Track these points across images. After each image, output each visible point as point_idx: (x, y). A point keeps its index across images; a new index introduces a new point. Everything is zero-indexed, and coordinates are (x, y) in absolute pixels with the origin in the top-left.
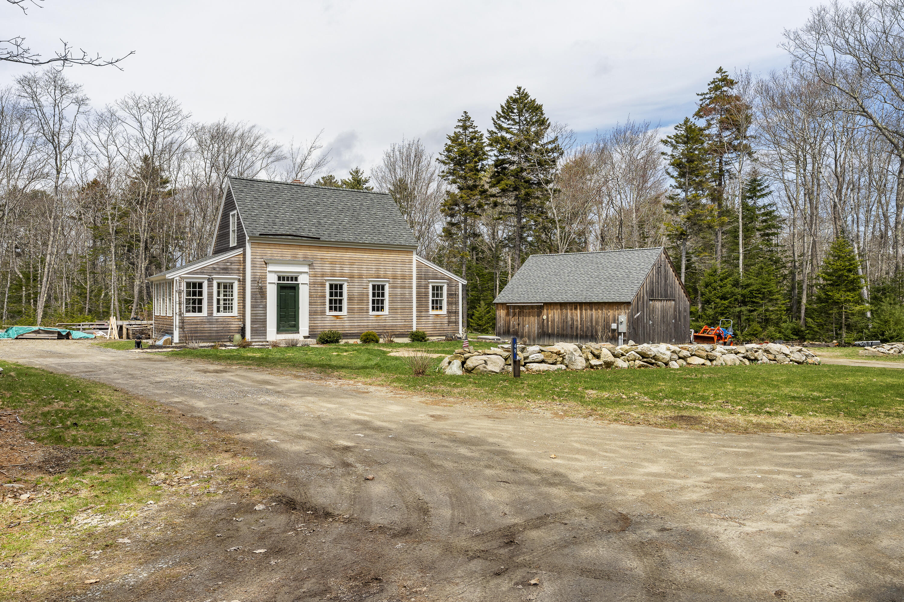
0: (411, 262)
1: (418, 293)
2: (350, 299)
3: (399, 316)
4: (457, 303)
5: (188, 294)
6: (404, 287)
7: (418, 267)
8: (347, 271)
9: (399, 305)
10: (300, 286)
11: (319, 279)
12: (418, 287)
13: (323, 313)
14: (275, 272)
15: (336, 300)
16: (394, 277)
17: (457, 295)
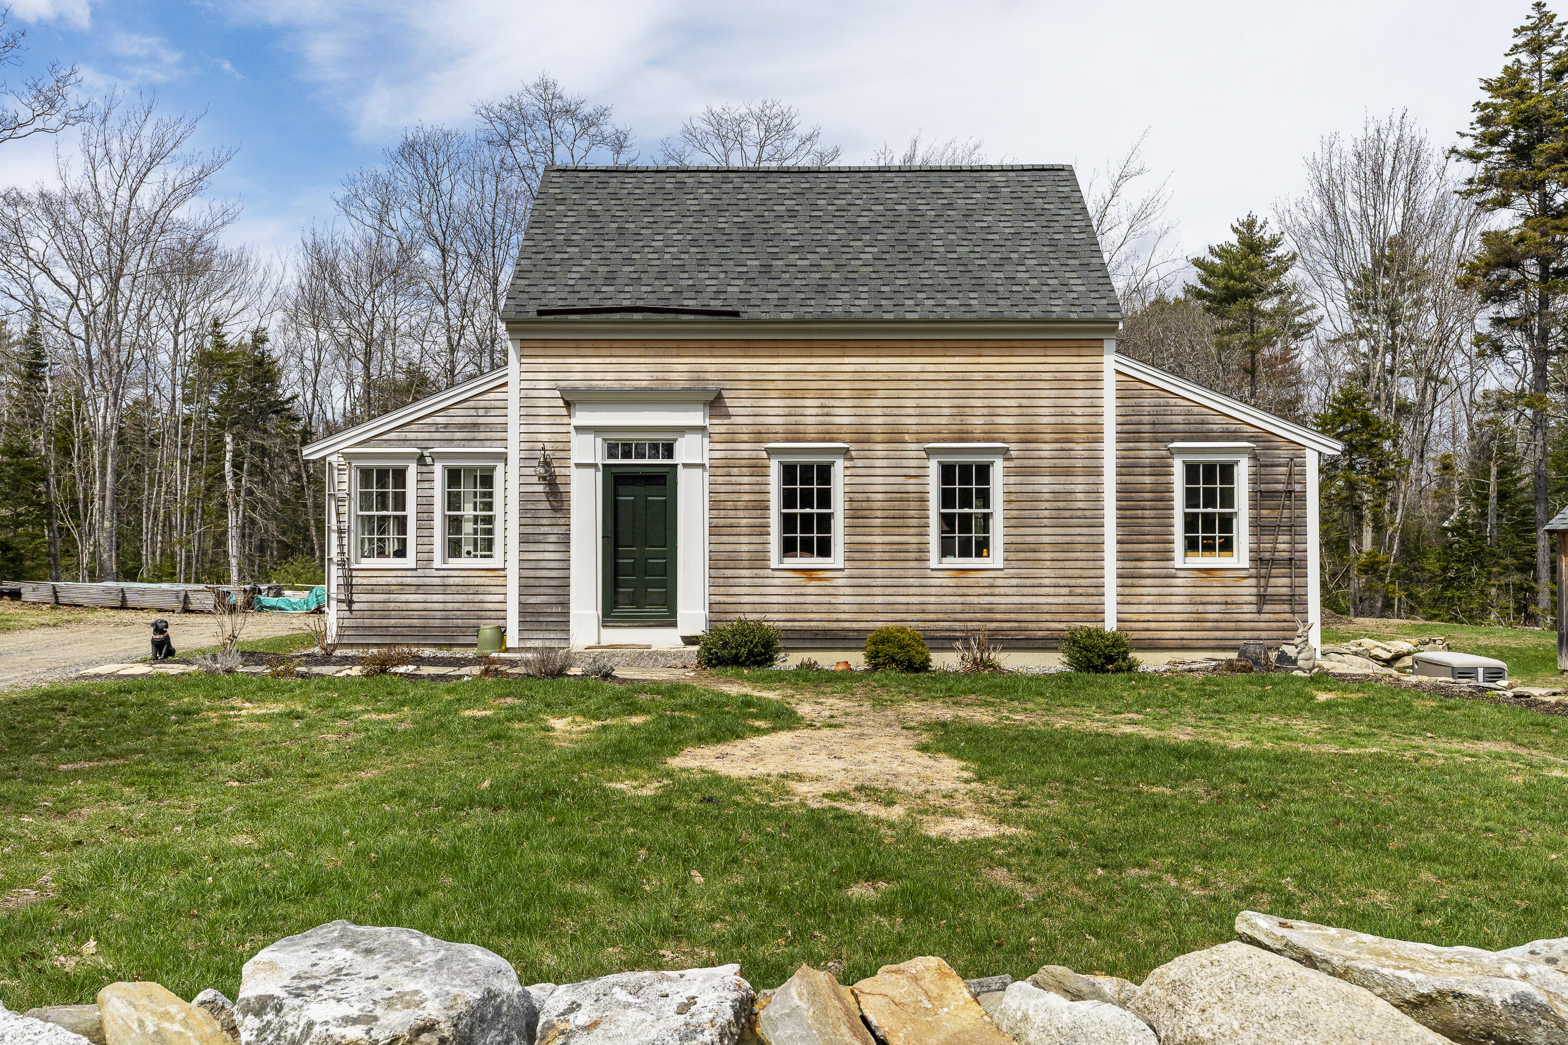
0: (1094, 379)
1: (1125, 493)
2: (856, 514)
3: (1046, 573)
4: (1296, 527)
5: (365, 502)
6: (1068, 472)
7: (1123, 394)
8: (843, 418)
9: (1047, 535)
10: (681, 471)
11: (745, 450)
12: (1126, 467)
13: (759, 560)
14: (596, 430)
15: (807, 518)
16: (1028, 436)
17: (1295, 497)
